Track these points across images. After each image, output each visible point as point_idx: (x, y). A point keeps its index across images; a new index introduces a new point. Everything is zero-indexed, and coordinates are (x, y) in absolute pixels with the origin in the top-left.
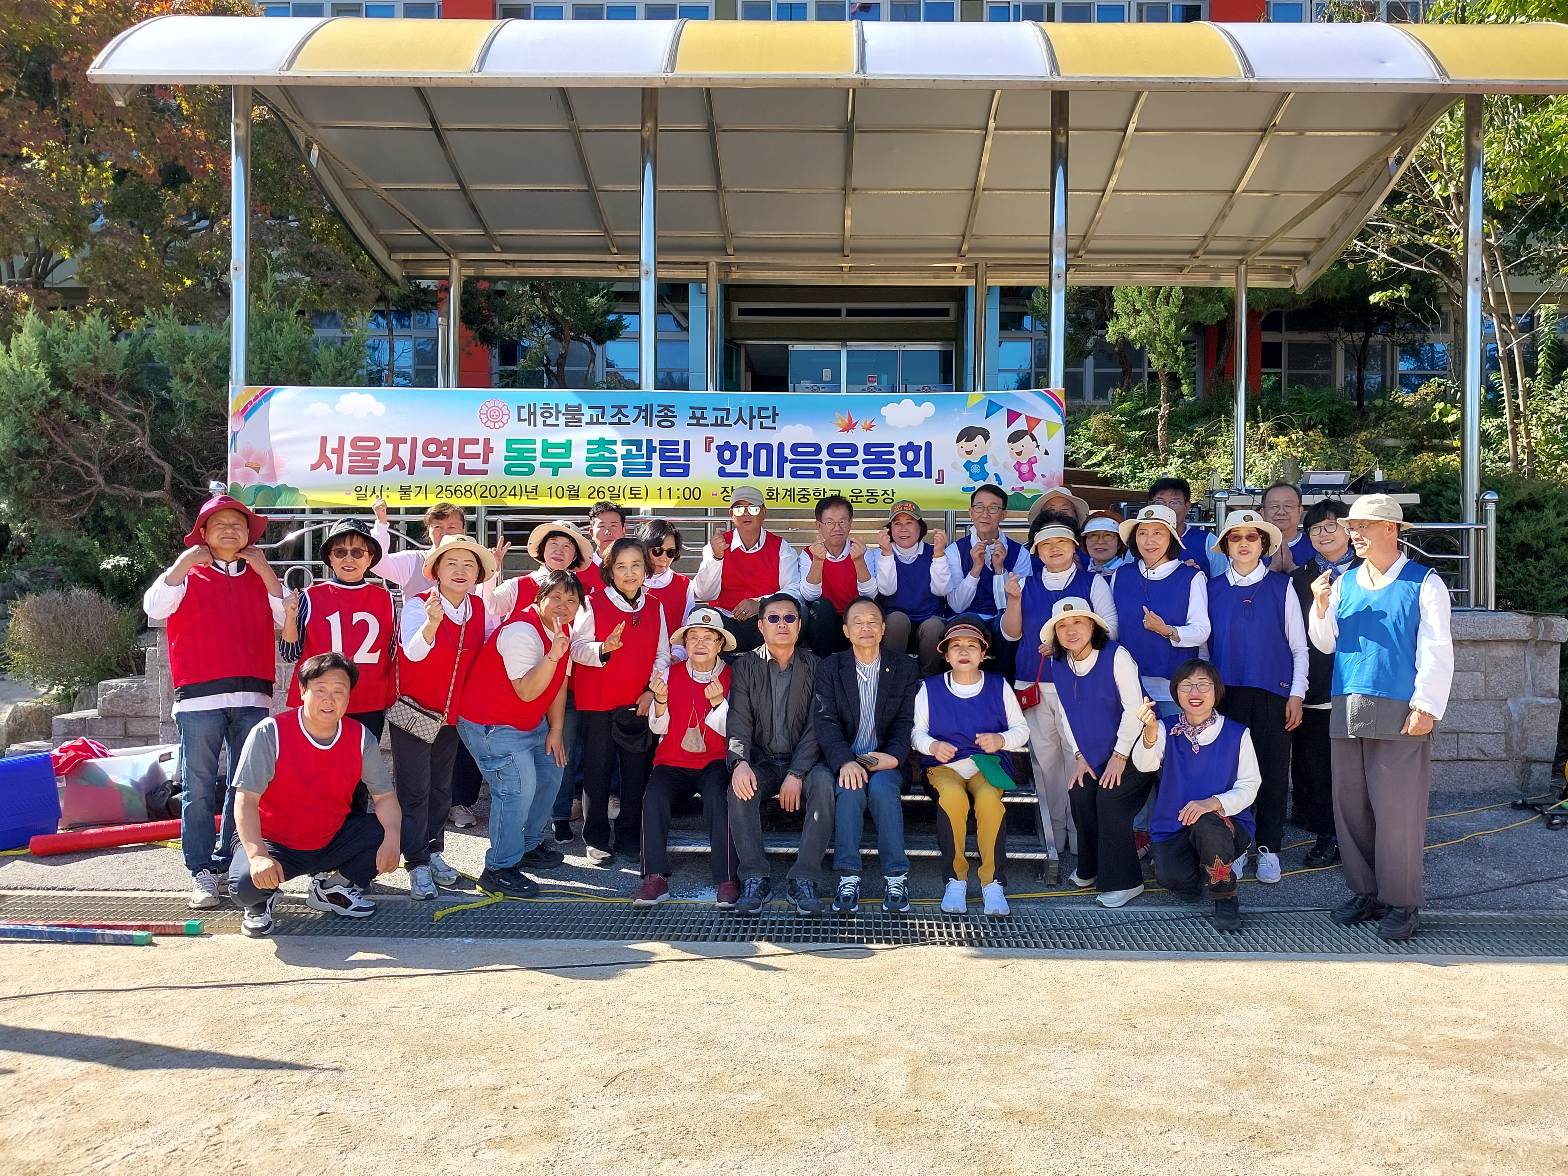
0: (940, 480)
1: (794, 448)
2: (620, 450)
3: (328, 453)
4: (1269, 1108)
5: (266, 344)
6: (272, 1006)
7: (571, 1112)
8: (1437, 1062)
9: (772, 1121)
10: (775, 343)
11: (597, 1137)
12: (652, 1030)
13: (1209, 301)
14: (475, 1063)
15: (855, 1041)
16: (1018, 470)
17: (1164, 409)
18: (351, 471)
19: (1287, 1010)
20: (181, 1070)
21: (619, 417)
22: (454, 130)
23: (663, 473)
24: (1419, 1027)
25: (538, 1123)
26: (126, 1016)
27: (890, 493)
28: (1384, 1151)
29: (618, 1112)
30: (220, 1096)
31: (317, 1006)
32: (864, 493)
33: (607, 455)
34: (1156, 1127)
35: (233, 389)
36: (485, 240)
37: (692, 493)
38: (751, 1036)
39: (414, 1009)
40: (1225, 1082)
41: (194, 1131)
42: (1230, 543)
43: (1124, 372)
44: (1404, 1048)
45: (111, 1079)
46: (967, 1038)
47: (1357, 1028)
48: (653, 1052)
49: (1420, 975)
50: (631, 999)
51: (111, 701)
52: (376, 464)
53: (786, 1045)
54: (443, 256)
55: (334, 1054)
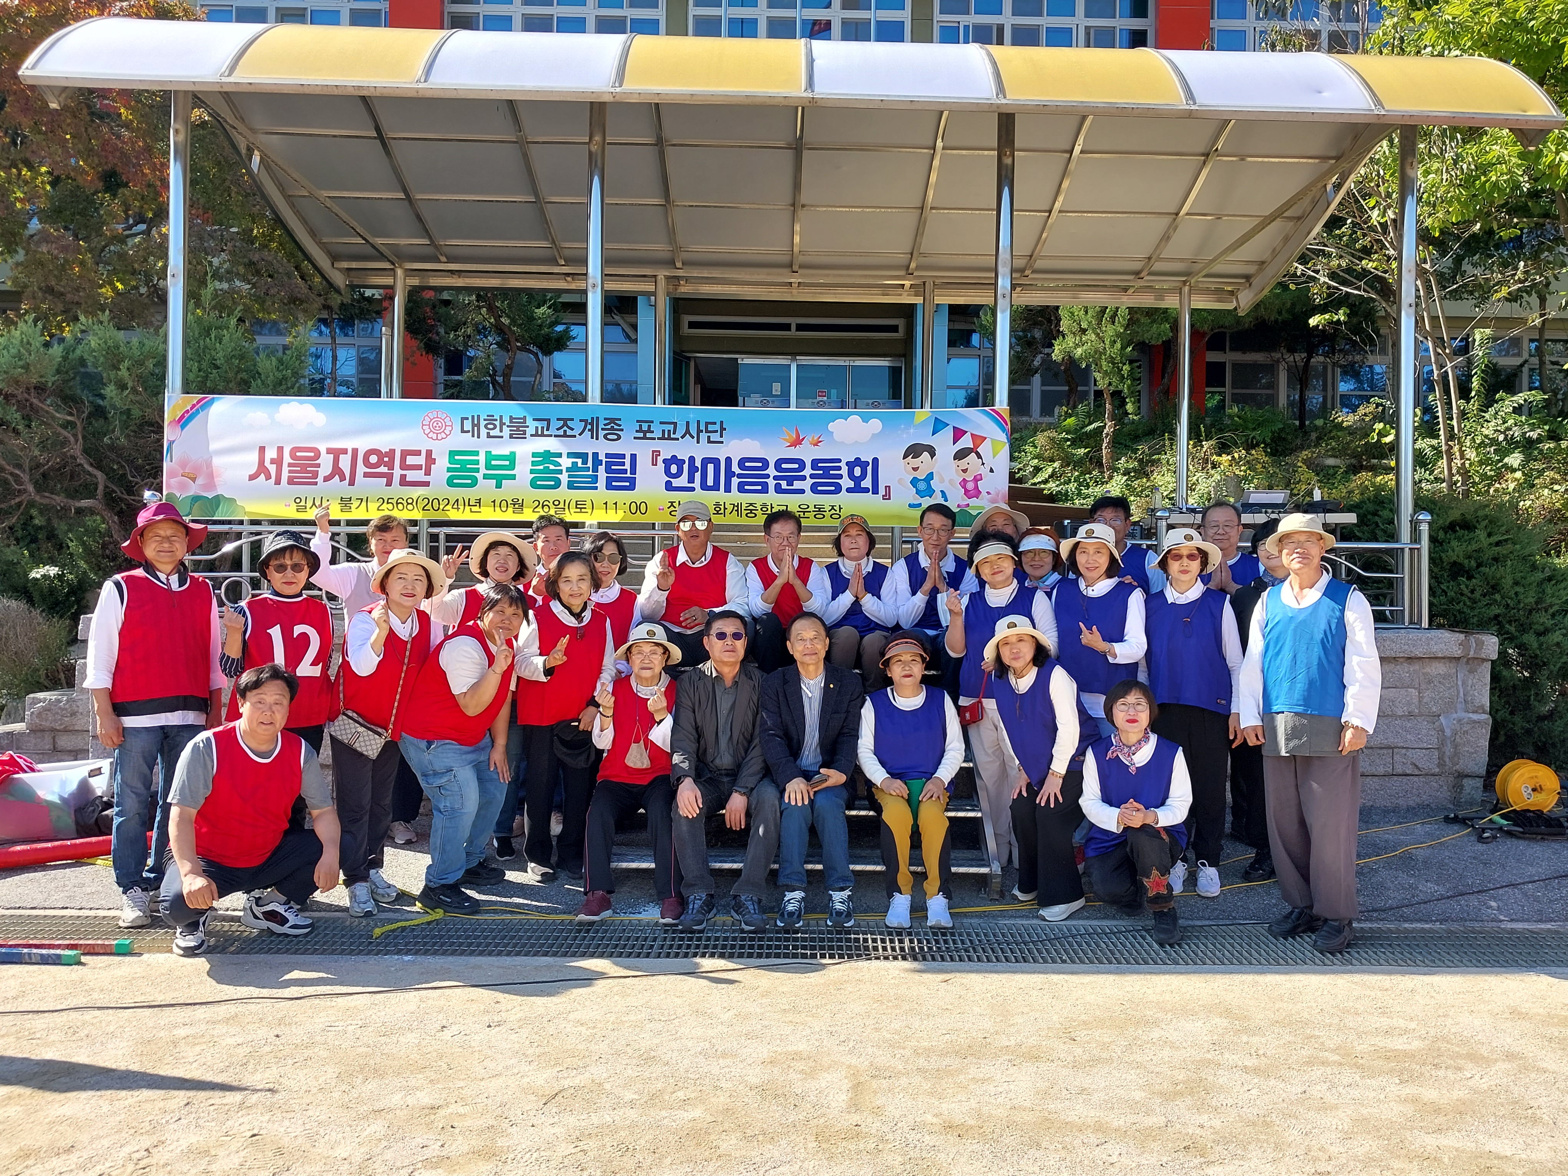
0: (887, 497)
1: (742, 463)
2: (566, 462)
3: (267, 463)
4: (1204, 1119)
5: (204, 352)
6: (203, 1027)
7: (510, 1130)
8: (1367, 1071)
9: (712, 1137)
10: (725, 356)
11: (535, 1155)
12: (593, 1047)
13: (1154, 321)
14: (413, 1082)
15: (797, 1056)
16: (964, 487)
17: (1109, 428)
18: (291, 482)
19: (1225, 1023)
20: (109, 1092)
21: (565, 430)
22: (400, 139)
23: (609, 487)
24: (1351, 1038)
25: (476, 1142)
26: (52, 1038)
27: (837, 508)
28: (1315, 1160)
29: (556, 1130)
30: (150, 1118)
31: (249, 1027)
32: (812, 508)
33: (552, 467)
34: (1093, 1139)
35: (169, 398)
36: (430, 250)
37: (638, 508)
38: (692, 1052)
39: (351, 1028)
40: (1161, 1094)
41: (122, 1154)
42: (1170, 561)
43: (1071, 391)
44: (1336, 1058)
45: (34, 1103)
46: (908, 1052)
47: (1292, 1039)
48: (593, 1069)
49: (1353, 986)
50: (571, 1016)
51: (39, 715)
52: (315, 475)
53: (728, 1061)
54: (387, 265)
55: (267, 1075)
